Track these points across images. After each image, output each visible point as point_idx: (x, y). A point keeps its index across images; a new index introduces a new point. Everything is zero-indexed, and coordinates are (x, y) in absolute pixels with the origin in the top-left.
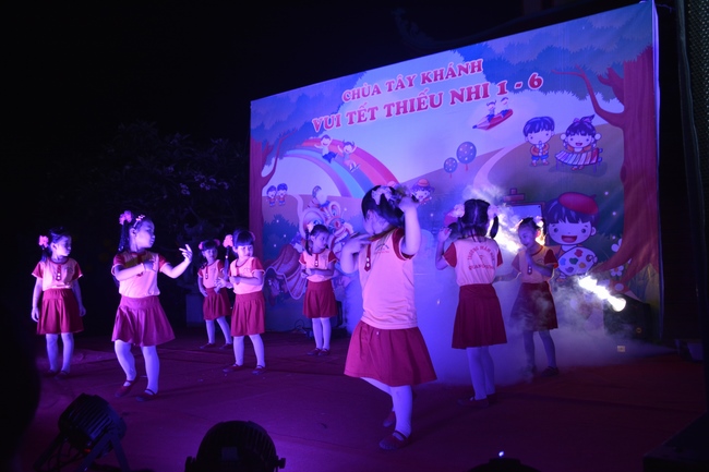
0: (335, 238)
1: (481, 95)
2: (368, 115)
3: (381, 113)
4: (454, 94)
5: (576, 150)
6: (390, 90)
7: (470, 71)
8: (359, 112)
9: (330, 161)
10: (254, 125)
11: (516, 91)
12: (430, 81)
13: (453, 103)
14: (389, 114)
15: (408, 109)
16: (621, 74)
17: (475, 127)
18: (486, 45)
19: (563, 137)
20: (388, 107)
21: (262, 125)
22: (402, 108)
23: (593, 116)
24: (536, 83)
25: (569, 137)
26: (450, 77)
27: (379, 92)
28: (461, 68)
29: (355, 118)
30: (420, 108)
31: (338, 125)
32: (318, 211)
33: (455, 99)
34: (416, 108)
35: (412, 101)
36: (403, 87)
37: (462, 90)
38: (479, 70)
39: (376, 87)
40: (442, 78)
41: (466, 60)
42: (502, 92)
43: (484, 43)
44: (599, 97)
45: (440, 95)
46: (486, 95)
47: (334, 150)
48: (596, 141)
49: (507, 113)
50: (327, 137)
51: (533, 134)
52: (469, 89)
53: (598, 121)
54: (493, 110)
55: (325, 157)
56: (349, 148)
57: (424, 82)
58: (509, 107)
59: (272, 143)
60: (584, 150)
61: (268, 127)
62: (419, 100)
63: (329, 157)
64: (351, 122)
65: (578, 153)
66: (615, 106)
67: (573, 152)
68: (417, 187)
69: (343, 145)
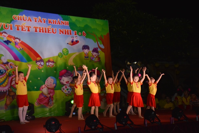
0: (12, 78)
1: (69, 33)
2: (27, 29)
3: (32, 30)
4: (60, 31)
5: (95, 57)
6: (36, 21)
7: (65, 24)
8: (22, 27)
9: (8, 44)
11: (80, 35)
12: (51, 23)
13: (60, 33)
14: (36, 31)
15: (44, 31)
16: (103, 38)
17: (68, 44)
18: (70, 17)
19: (92, 52)
20: (36, 28)
23: (98, 48)
24: (84, 34)
25: (93, 53)
26: (58, 24)
27: (31, 21)
28: (62, 22)
29: (20, 28)
30: (48, 32)
31: (11, 29)
32: (3, 66)
33: (61, 32)
34: (47, 32)
35: (45, 29)
36: (41, 22)
37: (63, 30)
38: (68, 25)
39: (29, 18)
40: (56, 23)
41: (63, 20)
42: (76, 34)
43: (69, 16)
44: (99, 43)
45: (56, 29)
46: (71, 34)
47: (10, 39)
48: (99, 55)
49: (77, 42)
50: (5, 33)
51: (85, 50)
52: (65, 30)
53: (99, 50)
54: (73, 39)
55: (5, 42)
56: (18, 40)
57: (49, 23)
58: (78, 40)
60: (96, 57)
62: (48, 29)
63: (8, 42)
64: (18, 29)
65: (95, 58)
66: (102, 47)
67: (94, 57)
68: (49, 61)
69: (15, 38)
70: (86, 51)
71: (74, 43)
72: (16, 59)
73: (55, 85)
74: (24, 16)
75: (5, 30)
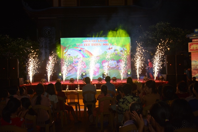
2: (88, 45)
3: (91, 45)
4: (104, 44)
6: (92, 41)
10: (61, 42)
11: (113, 45)
14: (92, 45)
17: (107, 49)
19: (119, 52)
21: (64, 43)
22: (95, 45)
24: (116, 45)
26: (103, 41)
27: (90, 41)
28: (105, 40)
29: (86, 45)
30: (98, 45)
31: (82, 45)
36: (95, 41)
38: (107, 41)
40: (101, 41)
42: (111, 45)
44: (124, 47)
45: (101, 44)
46: (108, 45)
47: (81, 49)
49: (112, 48)
52: (106, 44)
53: (124, 51)
54: (110, 47)
57: (98, 41)
59: (66, 46)
61: (65, 43)
63: (80, 50)
64: (85, 45)
65: (121, 54)
68: (97, 57)
69: (83, 49)
70: (116, 52)
71: (109, 49)
72: (83, 56)
73: (99, 66)
74: (87, 40)
75: (80, 46)
